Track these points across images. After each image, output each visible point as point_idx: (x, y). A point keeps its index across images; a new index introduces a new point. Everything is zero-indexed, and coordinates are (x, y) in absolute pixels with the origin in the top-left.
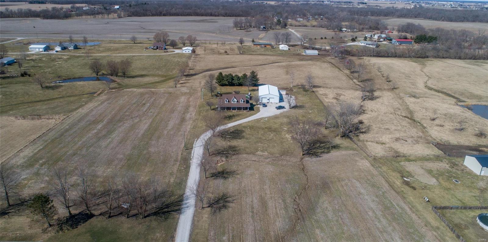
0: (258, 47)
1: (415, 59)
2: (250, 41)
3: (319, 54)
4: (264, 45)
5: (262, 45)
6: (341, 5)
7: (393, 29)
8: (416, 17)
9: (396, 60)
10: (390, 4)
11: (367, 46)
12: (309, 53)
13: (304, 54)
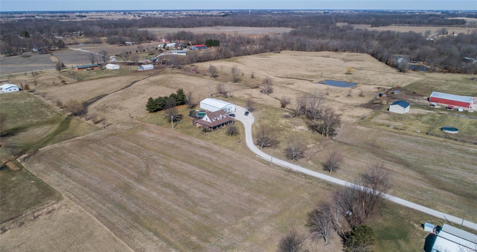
0: (85, 70)
1: (225, 59)
2: (54, 66)
3: (154, 68)
4: (90, 67)
5: (88, 68)
6: (62, 19)
7: (162, 38)
8: (154, 26)
9: (216, 62)
10: (106, 15)
11: (178, 54)
12: (146, 68)
13: (141, 70)
